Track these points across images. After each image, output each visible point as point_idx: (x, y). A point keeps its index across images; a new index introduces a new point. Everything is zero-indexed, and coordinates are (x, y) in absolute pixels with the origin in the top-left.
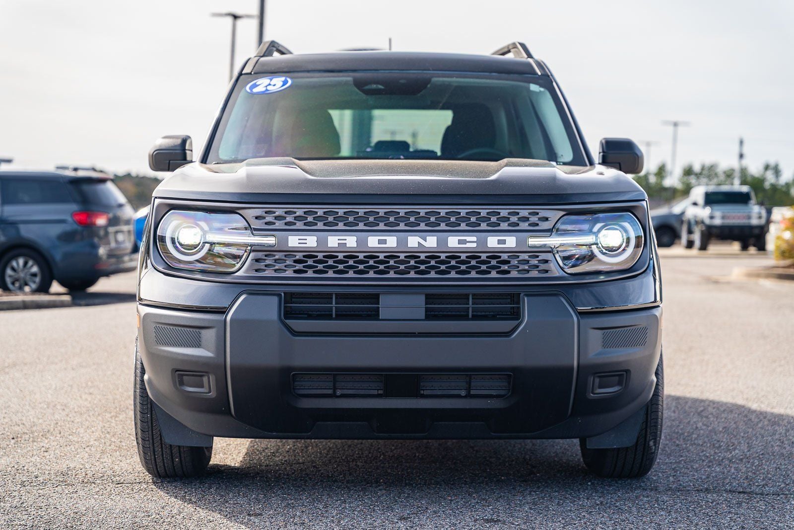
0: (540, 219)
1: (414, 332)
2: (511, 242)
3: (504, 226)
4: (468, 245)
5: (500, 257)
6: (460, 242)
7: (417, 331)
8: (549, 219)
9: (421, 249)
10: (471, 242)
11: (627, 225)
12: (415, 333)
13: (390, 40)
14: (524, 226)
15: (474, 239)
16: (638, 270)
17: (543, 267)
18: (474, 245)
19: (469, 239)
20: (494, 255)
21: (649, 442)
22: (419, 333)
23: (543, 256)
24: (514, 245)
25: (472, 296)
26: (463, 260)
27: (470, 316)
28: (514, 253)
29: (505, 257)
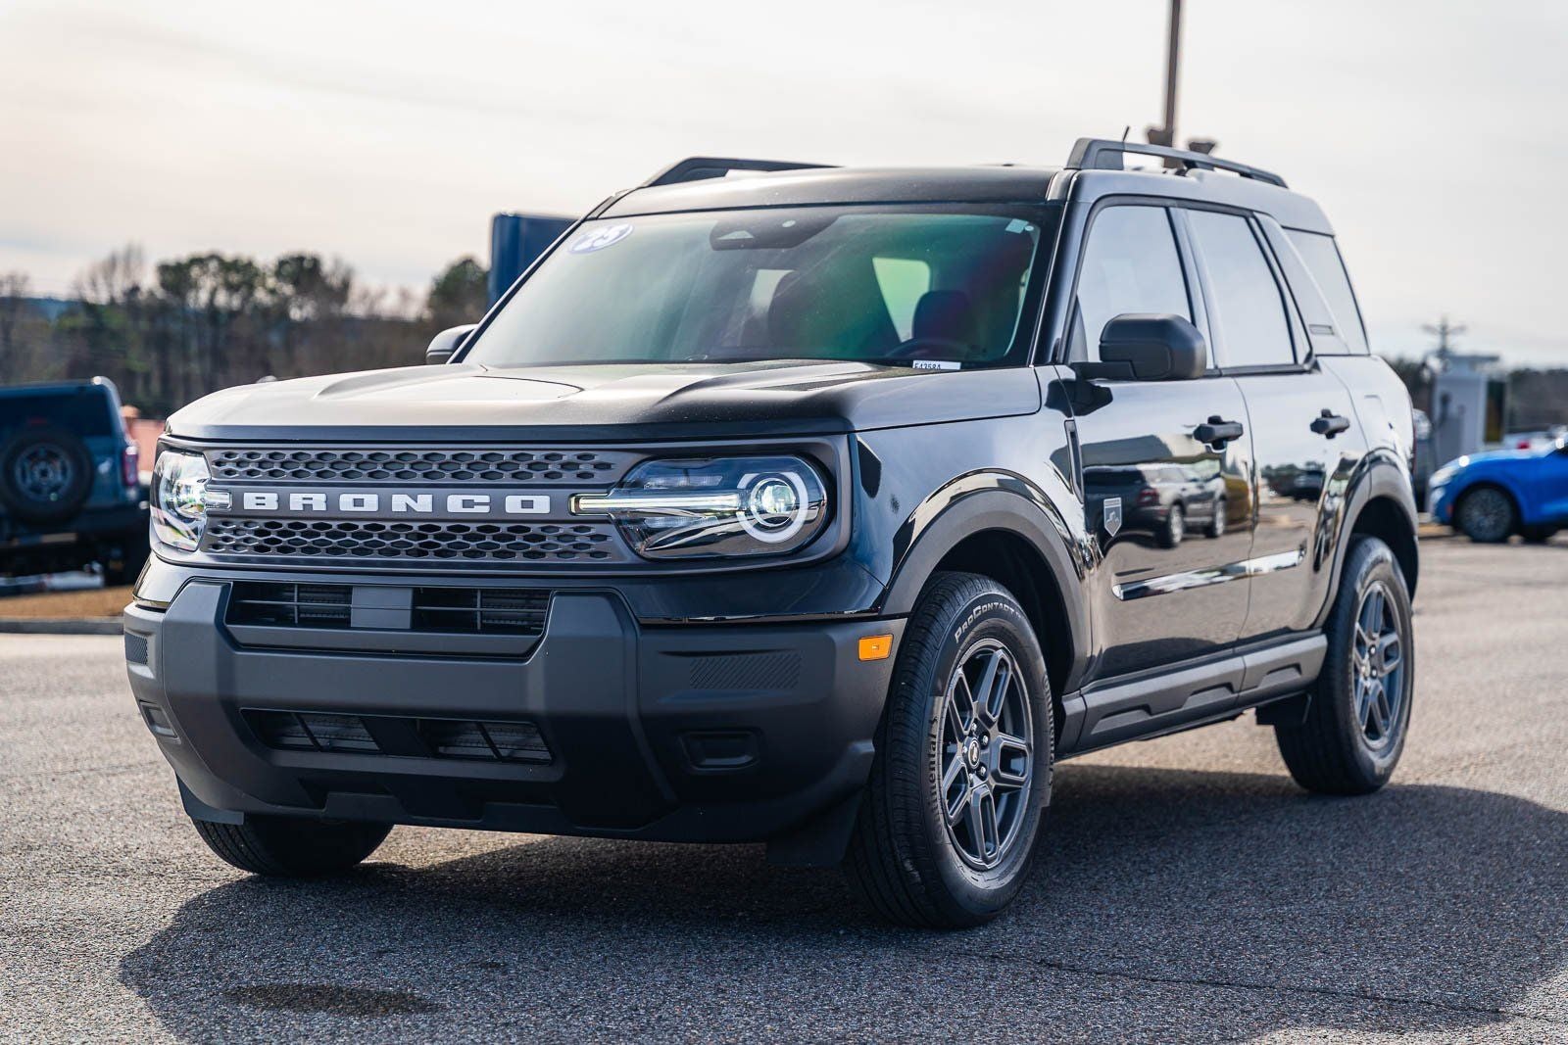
0: (598, 466)
1: (390, 648)
2: (542, 504)
3: (537, 477)
4: (477, 509)
5: (528, 529)
6: (466, 504)
7: (393, 647)
8: (612, 467)
9: (411, 515)
10: (481, 503)
11: (794, 477)
12: (391, 652)
13: (1128, 129)
14: (568, 477)
15: (486, 499)
16: (815, 554)
17: (596, 546)
18: (486, 509)
19: (478, 499)
20: (519, 525)
21: (903, 866)
22: (397, 652)
23: (595, 529)
24: (547, 511)
25: (482, 593)
26: (472, 534)
27: (479, 627)
28: (548, 523)
29: (535, 528)
